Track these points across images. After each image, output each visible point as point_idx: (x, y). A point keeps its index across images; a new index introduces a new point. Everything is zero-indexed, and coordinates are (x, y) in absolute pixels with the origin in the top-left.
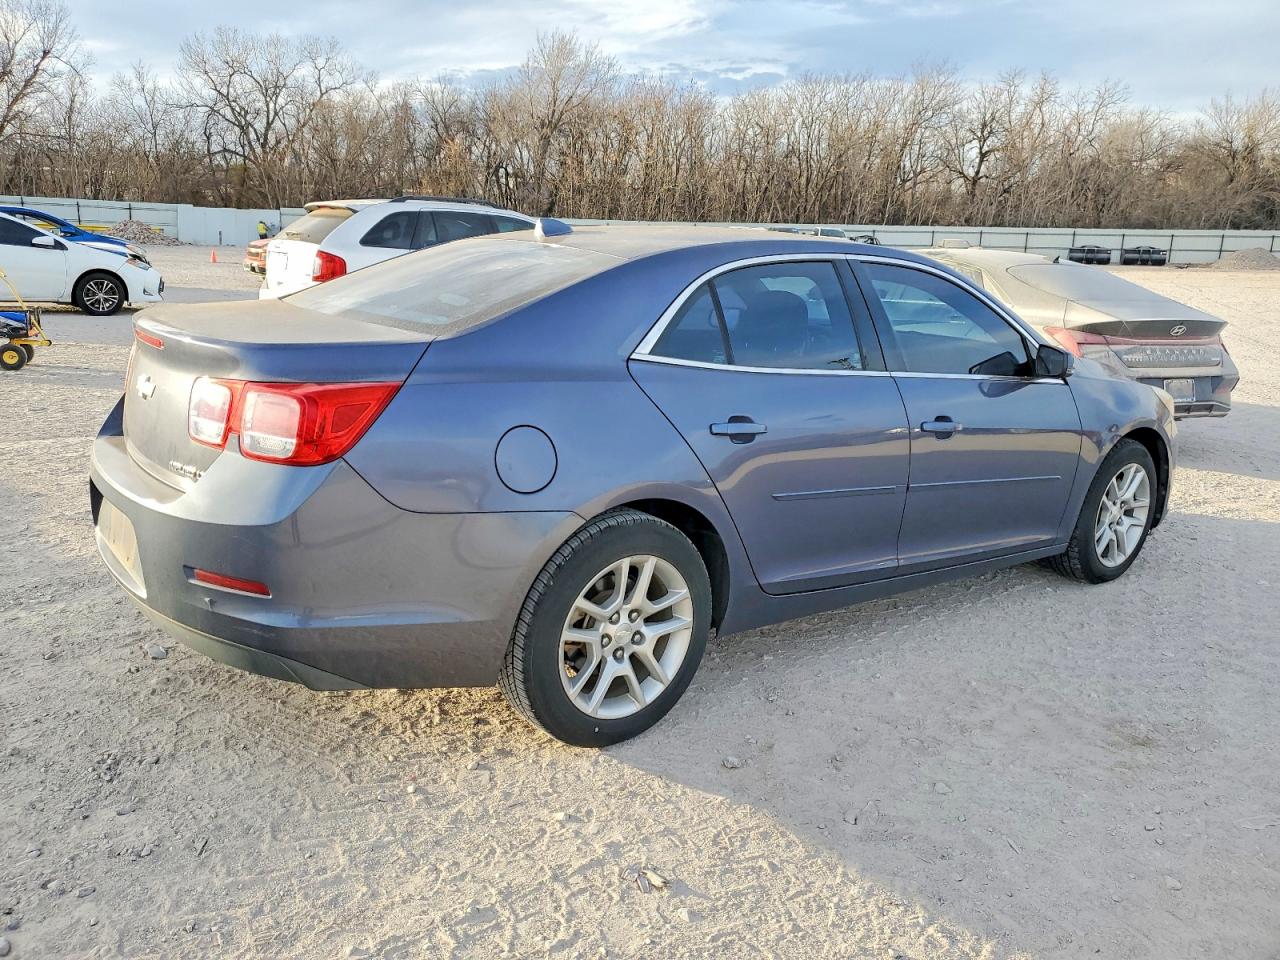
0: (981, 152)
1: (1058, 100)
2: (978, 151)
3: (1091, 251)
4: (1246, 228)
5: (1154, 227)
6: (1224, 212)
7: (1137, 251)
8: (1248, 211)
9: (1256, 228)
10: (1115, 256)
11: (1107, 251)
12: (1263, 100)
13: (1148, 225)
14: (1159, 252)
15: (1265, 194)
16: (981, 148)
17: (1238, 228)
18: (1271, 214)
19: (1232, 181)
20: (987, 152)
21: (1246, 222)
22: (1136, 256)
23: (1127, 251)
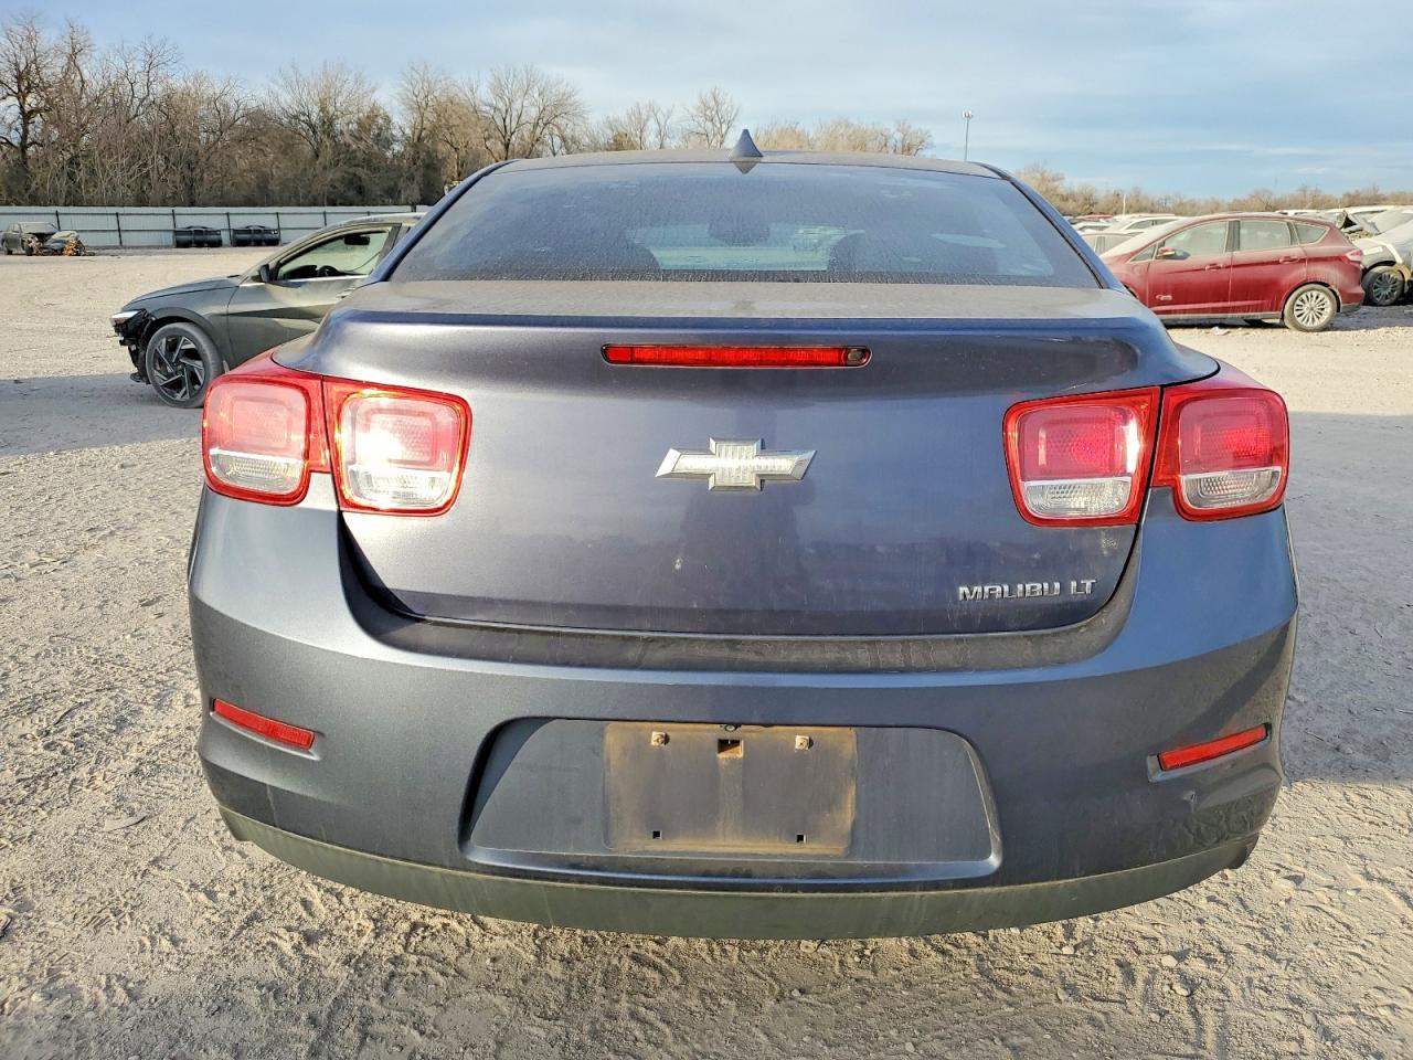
0: (23, 112)
1: (94, 54)
2: (18, 110)
3: (198, 232)
4: (341, 204)
5: (255, 205)
6: (319, 188)
7: (247, 231)
8: (341, 188)
9: (351, 205)
10: (225, 237)
11: (217, 232)
12: (325, 73)
13: (250, 202)
14: (268, 231)
15: (352, 170)
16: (22, 107)
17: (334, 205)
18: (360, 190)
19: (317, 156)
20: (31, 112)
21: (341, 198)
22: (247, 236)
23: (236, 231)
